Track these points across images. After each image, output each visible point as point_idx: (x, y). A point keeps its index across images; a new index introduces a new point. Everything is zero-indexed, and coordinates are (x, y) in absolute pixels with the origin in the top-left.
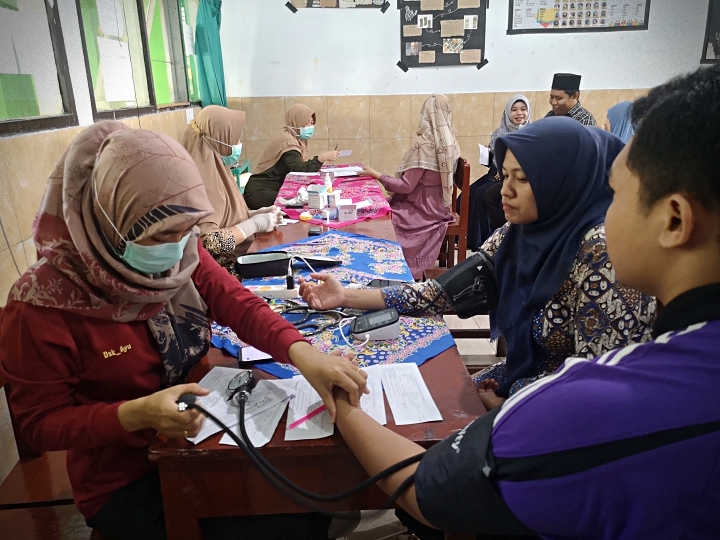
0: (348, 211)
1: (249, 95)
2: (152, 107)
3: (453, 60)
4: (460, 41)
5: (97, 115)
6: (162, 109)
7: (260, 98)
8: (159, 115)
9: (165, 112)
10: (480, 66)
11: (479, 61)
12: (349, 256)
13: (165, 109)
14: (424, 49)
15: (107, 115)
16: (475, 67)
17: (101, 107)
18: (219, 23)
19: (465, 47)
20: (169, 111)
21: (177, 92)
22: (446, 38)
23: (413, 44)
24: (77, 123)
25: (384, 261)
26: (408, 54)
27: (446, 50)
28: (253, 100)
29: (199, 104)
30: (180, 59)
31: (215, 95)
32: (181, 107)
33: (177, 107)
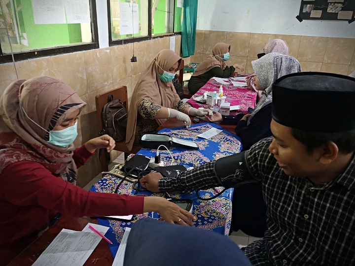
0: (224, 111)
1: (209, 30)
2: (149, 37)
3: (333, 17)
4: (340, 5)
5: (111, 43)
6: (154, 38)
7: (215, 31)
8: (152, 41)
9: (156, 39)
10: (350, 21)
11: (351, 19)
12: (207, 143)
13: (157, 37)
14: (315, 9)
15: (119, 42)
16: (347, 22)
17: (113, 39)
19: (343, 9)
20: (159, 38)
21: (168, 27)
22: (331, 3)
23: (308, 5)
24: (98, 47)
25: (225, 152)
26: (304, 11)
27: (329, 10)
28: (211, 32)
29: (180, 33)
30: (172, 10)
31: (189, 29)
32: (168, 36)
33: (166, 36)
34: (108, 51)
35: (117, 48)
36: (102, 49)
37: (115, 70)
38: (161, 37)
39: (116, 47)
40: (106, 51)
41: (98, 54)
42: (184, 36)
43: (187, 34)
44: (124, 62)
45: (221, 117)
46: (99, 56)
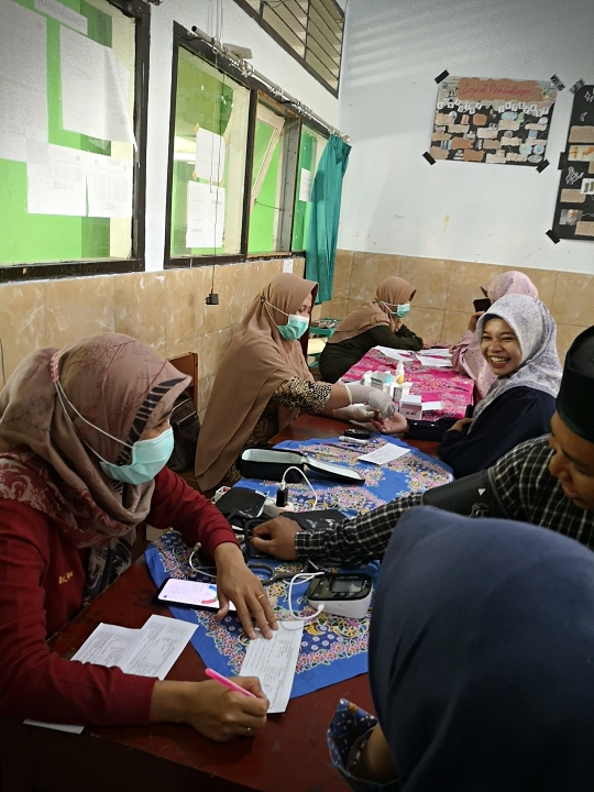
0: (411, 411)
1: (363, 250)
2: (243, 256)
5: (169, 262)
6: (252, 259)
7: (375, 254)
8: (247, 265)
9: (256, 262)
12: (380, 473)
13: (258, 258)
14: (584, 219)
15: (183, 263)
17: (173, 255)
18: (343, 170)
20: (261, 261)
21: (280, 240)
23: (571, 211)
24: (143, 269)
26: (563, 222)
28: (366, 255)
29: (303, 254)
30: (289, 206)
31: (322, 246)
32: (278, 257)
33: (275, 257)
34: (162, 278)
35: (180, 275)
36: (151, 274)
37: (172, 320)
38: (266, 258)
39: (177, 271)
40: (157, 278)
41: (141, 283)
42: (312, 262)
43: (318, 257)
44: (192, 302)
45: (404, 424)
46: (142, 288)
